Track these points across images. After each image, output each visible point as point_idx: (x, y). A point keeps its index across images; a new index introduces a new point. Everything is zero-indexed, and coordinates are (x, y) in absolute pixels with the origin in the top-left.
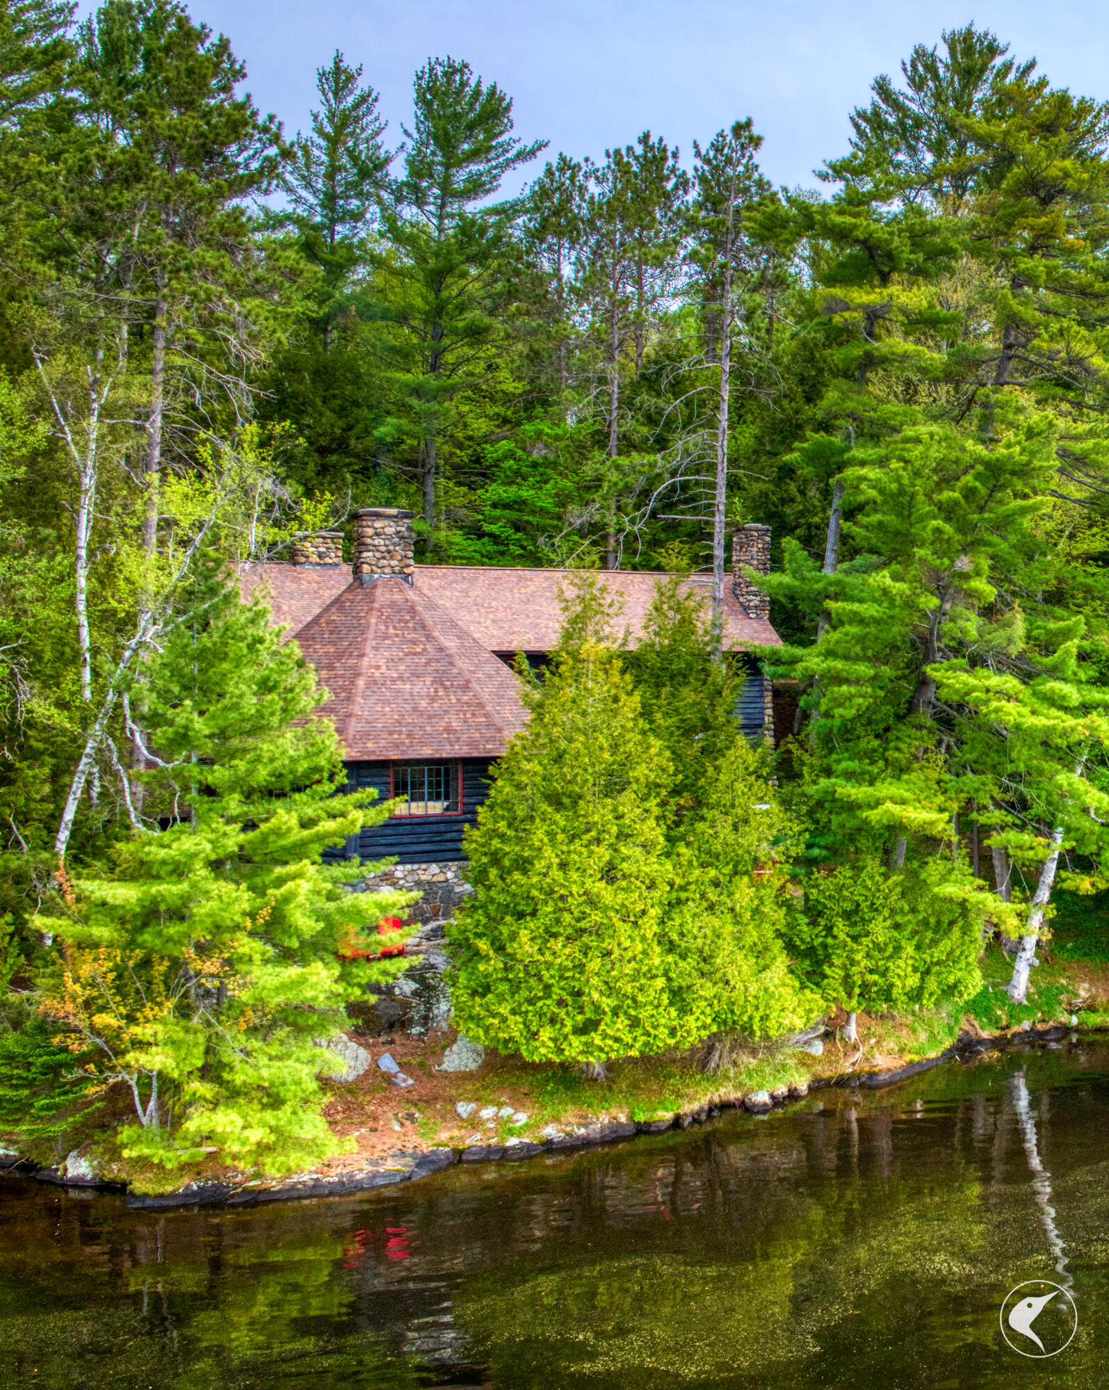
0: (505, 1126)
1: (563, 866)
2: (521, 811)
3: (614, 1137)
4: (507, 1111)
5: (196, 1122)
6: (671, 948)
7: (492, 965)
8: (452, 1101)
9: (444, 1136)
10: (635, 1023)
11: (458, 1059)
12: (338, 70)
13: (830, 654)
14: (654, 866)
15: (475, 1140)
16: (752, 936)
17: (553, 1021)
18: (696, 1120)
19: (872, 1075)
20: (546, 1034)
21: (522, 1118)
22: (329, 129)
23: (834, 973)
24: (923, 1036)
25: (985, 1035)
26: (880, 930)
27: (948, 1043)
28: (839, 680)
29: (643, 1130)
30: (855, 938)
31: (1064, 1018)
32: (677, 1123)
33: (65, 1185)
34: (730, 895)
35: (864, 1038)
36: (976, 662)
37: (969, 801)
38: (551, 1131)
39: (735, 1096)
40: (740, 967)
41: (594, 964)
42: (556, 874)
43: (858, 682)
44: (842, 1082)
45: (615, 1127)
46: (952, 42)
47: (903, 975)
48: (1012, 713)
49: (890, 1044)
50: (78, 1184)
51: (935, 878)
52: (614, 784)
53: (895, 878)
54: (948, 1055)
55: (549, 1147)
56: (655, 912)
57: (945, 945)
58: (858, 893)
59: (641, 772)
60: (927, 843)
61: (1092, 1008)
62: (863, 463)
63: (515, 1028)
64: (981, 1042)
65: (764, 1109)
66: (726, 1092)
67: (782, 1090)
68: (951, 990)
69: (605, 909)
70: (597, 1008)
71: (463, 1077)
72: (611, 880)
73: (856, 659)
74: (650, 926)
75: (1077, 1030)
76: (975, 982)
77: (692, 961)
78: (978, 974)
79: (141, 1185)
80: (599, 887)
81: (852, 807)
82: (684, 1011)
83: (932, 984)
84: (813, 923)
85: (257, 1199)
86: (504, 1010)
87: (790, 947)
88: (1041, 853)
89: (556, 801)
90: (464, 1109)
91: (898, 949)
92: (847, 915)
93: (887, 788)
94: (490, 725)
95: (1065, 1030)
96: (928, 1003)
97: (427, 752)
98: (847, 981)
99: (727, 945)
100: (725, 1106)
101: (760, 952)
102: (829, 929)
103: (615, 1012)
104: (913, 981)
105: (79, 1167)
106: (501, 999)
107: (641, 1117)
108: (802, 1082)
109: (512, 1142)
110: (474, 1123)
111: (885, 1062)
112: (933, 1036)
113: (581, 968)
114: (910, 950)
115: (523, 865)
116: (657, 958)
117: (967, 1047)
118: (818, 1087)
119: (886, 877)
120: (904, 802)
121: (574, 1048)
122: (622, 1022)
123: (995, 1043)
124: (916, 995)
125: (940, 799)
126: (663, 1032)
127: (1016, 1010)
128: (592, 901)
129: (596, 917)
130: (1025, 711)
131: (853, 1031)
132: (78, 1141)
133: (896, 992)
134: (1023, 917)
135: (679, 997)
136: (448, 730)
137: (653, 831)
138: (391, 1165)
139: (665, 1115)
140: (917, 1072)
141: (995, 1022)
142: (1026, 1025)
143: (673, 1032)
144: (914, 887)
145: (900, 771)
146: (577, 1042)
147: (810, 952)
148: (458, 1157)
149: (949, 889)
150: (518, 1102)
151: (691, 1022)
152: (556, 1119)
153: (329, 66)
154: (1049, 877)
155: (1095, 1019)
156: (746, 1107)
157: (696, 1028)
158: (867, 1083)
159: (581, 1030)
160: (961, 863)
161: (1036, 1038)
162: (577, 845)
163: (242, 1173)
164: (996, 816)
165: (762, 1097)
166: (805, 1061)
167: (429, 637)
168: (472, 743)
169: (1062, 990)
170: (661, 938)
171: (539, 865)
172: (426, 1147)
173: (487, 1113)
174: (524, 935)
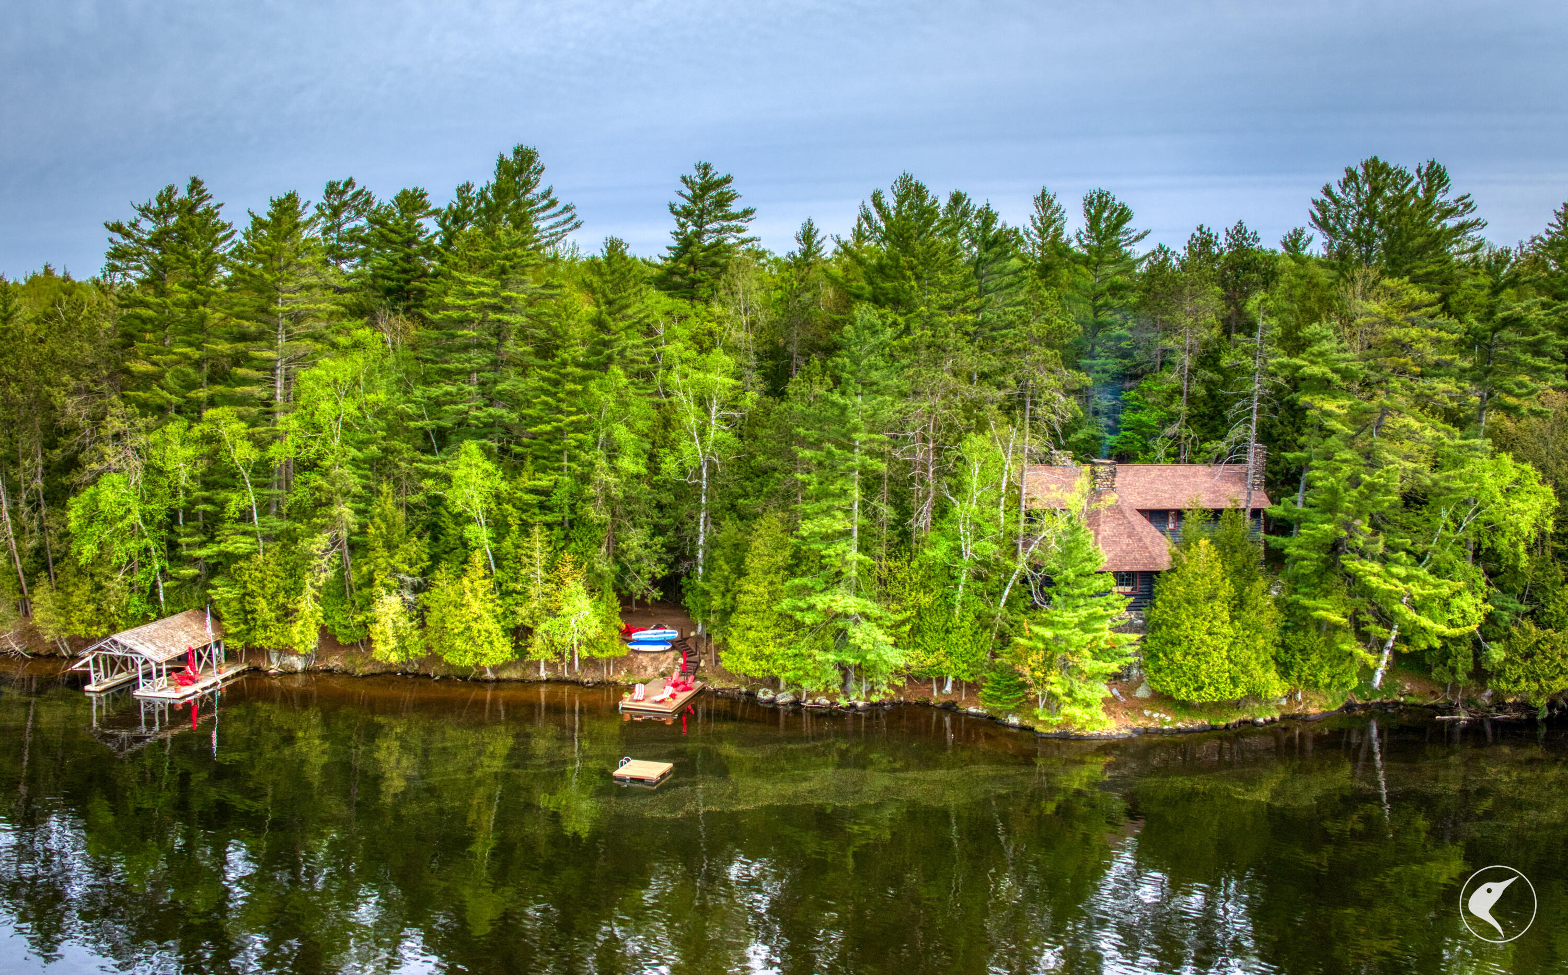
0: (1162, 721)
1: (1192, 628)
2: (1175, 605)
3: (1203, 730)
4: (1163, 716)
5: (1066, 710)
6: (1231, 661)
7: (1163, 662)
8: (1142, 709)
9: (1140, 722)
10: (1217, 689)
11: (1142, 692)
12: (1044, 195)
13: (1300, 547)
14: (1227, 630)
15: (1152, 725)
16: (1262, 659)
17: (1186, 685)
18: (1234, 726)
19: (1307, 715)
20: (1184, 690)
21: (1169, 719)
22: (1039, 224)
23: (1294, 674)
24: (1330, 701)
25: (1358, 702)
26: (1315, 659)
27: (1341, 705)
28: (1304, 559)
29: (1214, 728)
30: (1303, 660)
31: (1397, 698)
32: (1227, 727)
33: (1008, 726)
34: (1254, 641)
35: (1304, 699)
36: (1362, 555)
37: (1357, 609)
38: (1180, 725)
39: (1250, 718)
40: (1258, 672)
41: (1204, 667)
42: (1190, 631)
43: (1311, 560)
44: (1294, 717)
45: (1203, 726)
46: (1366, 167)
47: (1324, 678)
48: (1374, 581)
49: (1316, 703)
50: (1013, 726)
51: (1338, 641)
52: (1211, 597)
53: (1322, 638)
54: (1341, 710)
55: (1179, 731)
56: (1226, 648)
57: (1342, 667)
58: (1304, 642)
59: (1222, 593)
60: (1336, 627)
61: (1411, 695)
62: (1317, 468)
63: (1172, 687)
64: (1356, 705)
65: (1261, 725)
66: (1246, 716)
67: (1269, 718)
68: (1344, 685)
69: (1208, 646)
70: (1203, 682)
71: (1143, 700)
72: (1210, 634)
73: (1310, 550)
74: (1224, 654)
75: (1403, 704)
76: (1355, 683)
77: (1239, 667)
78: (1356, 679)
79: (1039, 728)
80: (1207, 638)
81: (1306, 608)
82: (1236, 686)
83: (1335, 682)
84: (1286, 652)
85: (1079, 738)
86: (1168, 679)
87: (1277, 663)
88: (1385, 636)
89: (1189, 602)
90: (1147, 713)
91: (1322, 666)
92: (1300, 651)
93: (1320, 603)
94: (1151, 557)
95: (1397, 703)
96: (1333, 690)
97: (1127, 568)
98: (1299, 678)
99: (1254, 662)
100: (1245, 722)
101: (1265, 664)
102: (1293, 656)
103: (1210, 685)
104: (1327, 680)
105: (1014, 720)
106: (1167, 675)
107: (1213, 723)
108: (1277, 716)
109: (1166, 727)
110: (1150, 718)
111: (1313, 710)
112: (1334, 701)
113: (1198, 667)
114: (1327, 668)
115: (1178, 627)
116: (1227, 665)
117: (1349, 707)
118: (1284, 718)
119: (1319, 637)
120: (1328, 610)
121: (1194, 696)
122: (1212, 688)
123: (1363, 707)
124: (1328, 686)
125: (1343, 609)
126: (1227, 694)
127: (1374, 692)
128: (1202, 642)
129: (1204, 649)
130: (1381, 581)
131: (1299, 696)
132: (1015, 712)
133: (1320, 684)
134: (1378, 660)
135: (1234, 681)
136: (1135, 559)
137: (1226, 616)
138: (1123, 731)
139: (1222, 723)
140: (1326, 717)
141: (1364, 697)
142: (1378, 700)
143: (1231, 693)
144: (1329, 643)
145: (1327, 594)
146: (1195, 694)
147: (1284, 664)
148: (1146, 731)
149: (1346, 647)
150: (1167, 712)
151: (1238, 691)
152: (1182, 721)
153: (1039, 194)
154: (1390, 644)
155: (1411, 700)
156: (1254, 723)
157: (1240, 692)
158: (1304, 719)
159: (1195, 690)
160: (1352, 637)
161: (1381, 705)
162: (1198, 620)
163: (1074, 729)
164: (1368, 617)
165: (1261, 720)
166: (1278, 707)
167: (1125, 517)
168: (1145, 565)
169: (1397, 685)
170: (1228, 657)
171: (1183, 628)
172: (1135, 726)
173: (1156, 715)
174: (1178, 654)
